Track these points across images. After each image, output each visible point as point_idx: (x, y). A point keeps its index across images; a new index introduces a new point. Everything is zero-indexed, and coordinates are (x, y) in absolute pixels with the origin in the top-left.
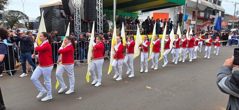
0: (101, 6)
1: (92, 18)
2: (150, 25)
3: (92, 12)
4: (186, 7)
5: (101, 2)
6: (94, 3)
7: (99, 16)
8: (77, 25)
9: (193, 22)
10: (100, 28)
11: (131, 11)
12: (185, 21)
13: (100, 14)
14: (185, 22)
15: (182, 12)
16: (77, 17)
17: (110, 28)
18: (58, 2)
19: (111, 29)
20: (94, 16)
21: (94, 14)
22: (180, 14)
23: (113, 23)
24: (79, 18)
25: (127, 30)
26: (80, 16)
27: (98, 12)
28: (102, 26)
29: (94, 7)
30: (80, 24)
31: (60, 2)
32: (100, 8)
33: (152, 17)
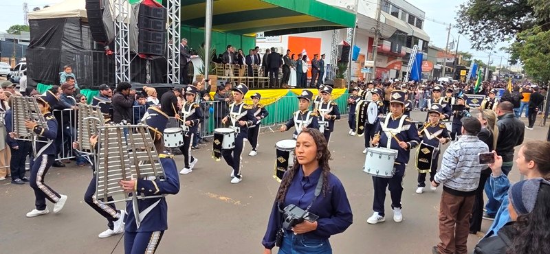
0: (177, 23)
1: (157, 49)
3: (157, 37)
4: (356, 33)
5: (177, 14)
6: (162, 18)
7: (171, 46)
8: (121, 65)
9: (369, 63)
10: (174, 72)
11: (241, 32)
12: (353, 60)
13: (174, 42)
15: (349, 42)
16: (121, 47)
17: (197, 73)
18: (78, 11)
19: (197, 76)
20: (161, 46)
21: (161, 42)
22: (344, 46)
23: (204, 64)
24: (126, 50)
26: (128, 44)
27: (171, 36)
28: (179, 67)
29: (162, 26)
30: (129, 62)
31: (81, 11)
32: (174, 27)
33: (288, 51)
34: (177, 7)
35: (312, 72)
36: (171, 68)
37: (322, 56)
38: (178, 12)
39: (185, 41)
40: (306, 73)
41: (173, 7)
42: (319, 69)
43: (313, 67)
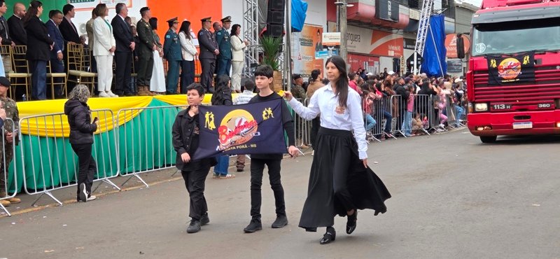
9: (331, 37)
12: (294, 30)
14: (295, 38)
25: (13, 74)
33: (143, 11)
37: (222, 20)
40: (192, 62)
42: (217, 51)
43: (203, 46)
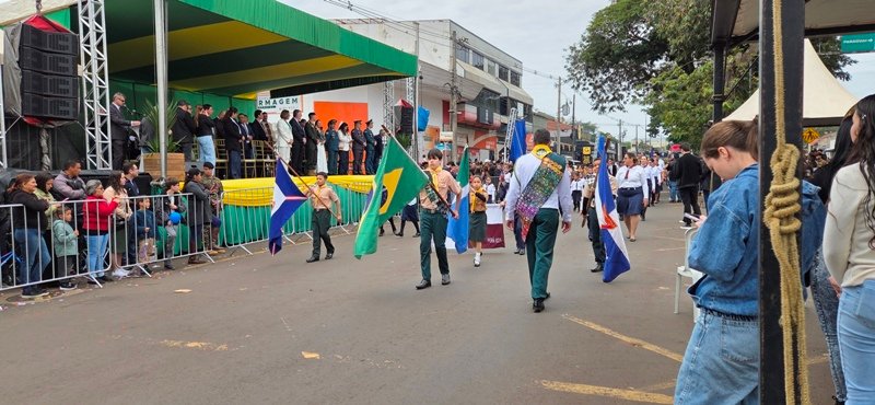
0: (100, 63)
1: (61, 108)
2: (305, 140)
3: (61, 86)
4: (421, 87)
5: (100, 46)
6: (69, 51)
7: (92, 104)
9: (446, 135)
10: (99, 150)
11: (228, 92)
12: (420, 130)
13: (97, 97)
14: (421, 135)
15: (411, 102)
20: (71, 102)
21: (70, 95)
22: (403, 108)
27: (90, 85)
28: (110, 142)
29: (69, 65)
30: (4, 133)
32: (95, 70)
33: (311, 115)
34: (98, 35)
35: (353, 150)
36: (92, 142)
37: (368, 123)
38: (101, 42)
39: (120, 98)
40: (347, 152)
41: (92, 34)
42: (365, 144)
43: (356, 141)
